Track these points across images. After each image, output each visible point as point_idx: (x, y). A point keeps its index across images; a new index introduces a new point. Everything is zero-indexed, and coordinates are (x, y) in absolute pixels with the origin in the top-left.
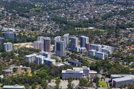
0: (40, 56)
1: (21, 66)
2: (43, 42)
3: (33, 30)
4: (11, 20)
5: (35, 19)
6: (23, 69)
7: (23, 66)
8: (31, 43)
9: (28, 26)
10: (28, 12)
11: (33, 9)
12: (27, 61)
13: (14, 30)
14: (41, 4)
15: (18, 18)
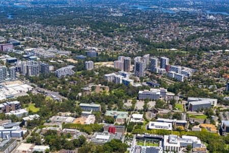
0: (119, 76)
1: (100, 85)
2: (123, 62)
3: (115, 50)
4: (95, 39)
5: (118, 39)
6: (101, 88)
7: (102, 85)
8: (112, 63)
9: (111, 45)
10: (112, 32)
11: (118, 29)
12: (105, 80)
13: (97, 49)
14: (125, 25)
15: (102, 37)
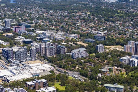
1: (116, 67)
3: (119, 34)
4: (98, 23)
5: (120, 24)
6: (118, 70)
7: (118, 67)
8: (120, 46)
9: (115, 30)
10: (112, 17)
11: (116, 15)
12: (121, 63)
13: (102, 33)
14: (123, 11)
15: (104, 22)
